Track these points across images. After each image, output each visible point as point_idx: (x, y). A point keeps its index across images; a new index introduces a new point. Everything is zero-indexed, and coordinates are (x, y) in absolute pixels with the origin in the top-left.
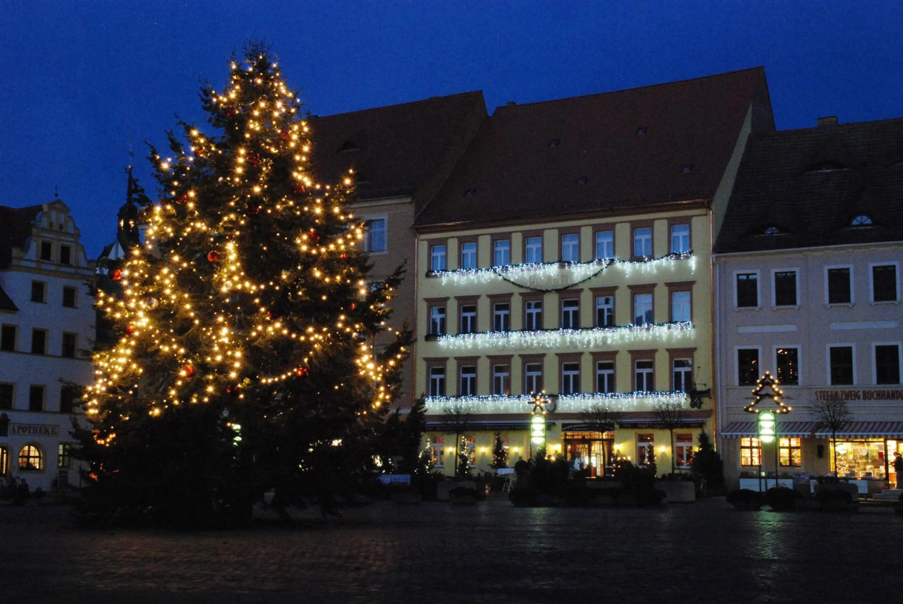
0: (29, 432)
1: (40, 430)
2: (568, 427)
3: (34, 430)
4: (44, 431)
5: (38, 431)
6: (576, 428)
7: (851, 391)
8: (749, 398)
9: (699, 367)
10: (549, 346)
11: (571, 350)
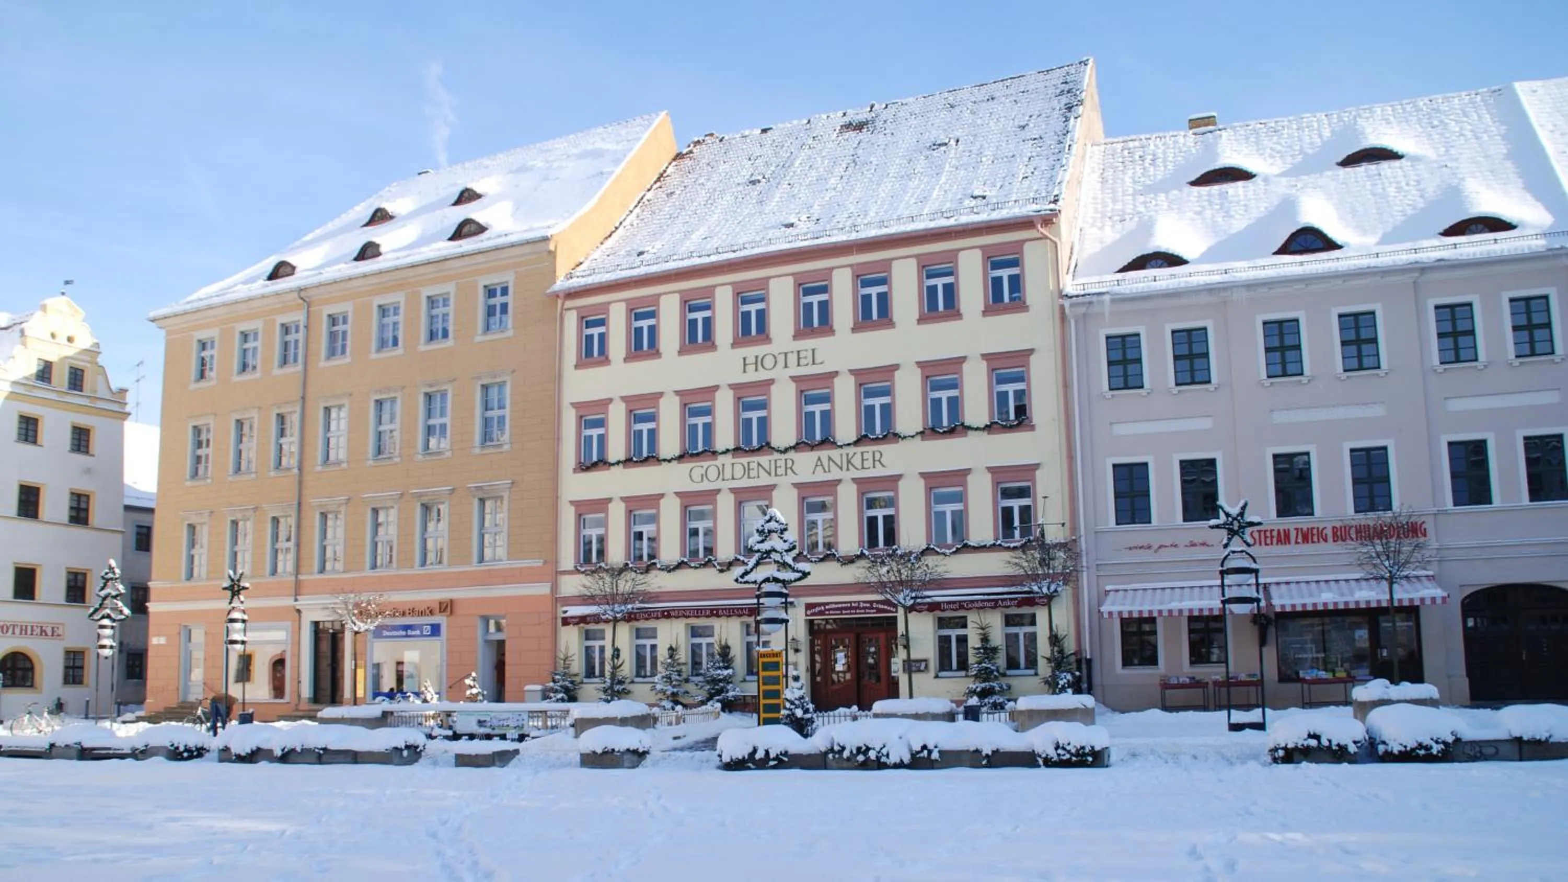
0: (14, 633)
1: (32, 631)
2: (817, 609)
3: (21, 630)
4: (38, 631)
5: (29, 632)
6: (829, 610)
7: (1313, 528)
8: (1136, 548)
9: (1046, 497)
10: (781, 471)
11: (820, 476)
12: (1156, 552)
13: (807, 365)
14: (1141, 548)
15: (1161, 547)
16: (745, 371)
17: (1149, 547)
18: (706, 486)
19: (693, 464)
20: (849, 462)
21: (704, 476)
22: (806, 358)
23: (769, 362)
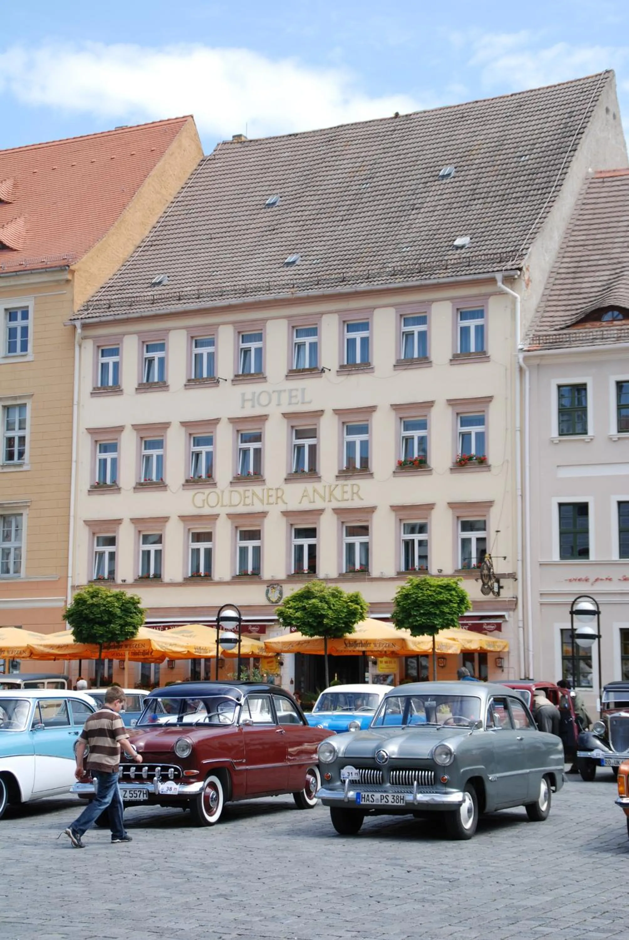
8: (575, 580)
9: (498, 531)
10: (272, 500)
11: (306, 506)
12: (592, 585)
13: (297, 404)
14: (579, 580)
15: (597, 580)
16: (243, 407)
17: (587, 580)
18: (206, 511)
19: (196, 491)
20: (331, 494)
21: (206, 501)
22: (296, 396)
23: (264, 399)
